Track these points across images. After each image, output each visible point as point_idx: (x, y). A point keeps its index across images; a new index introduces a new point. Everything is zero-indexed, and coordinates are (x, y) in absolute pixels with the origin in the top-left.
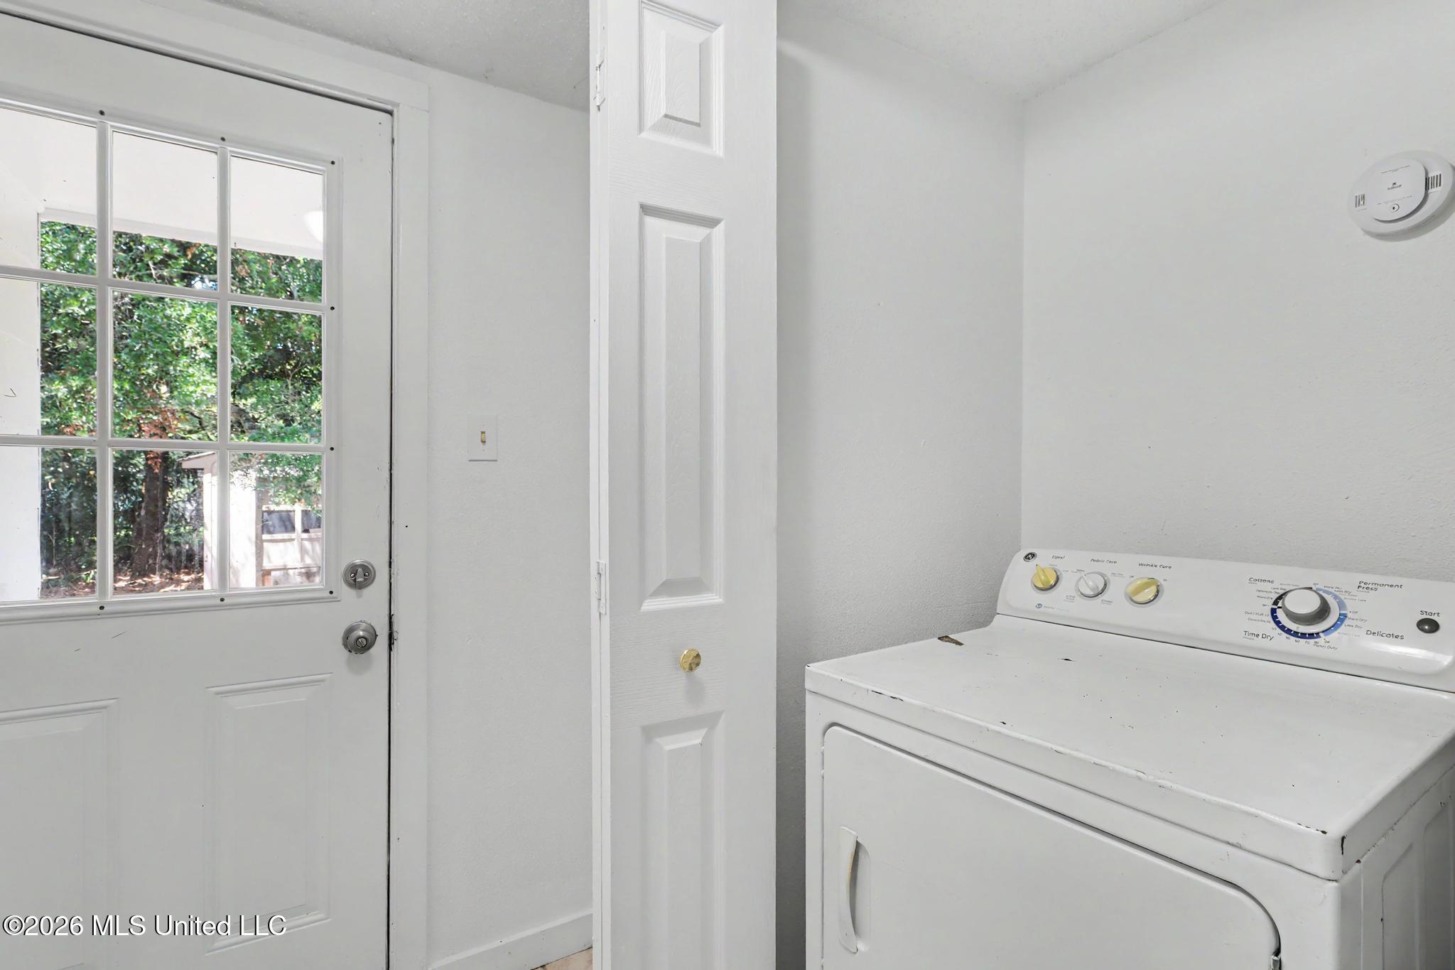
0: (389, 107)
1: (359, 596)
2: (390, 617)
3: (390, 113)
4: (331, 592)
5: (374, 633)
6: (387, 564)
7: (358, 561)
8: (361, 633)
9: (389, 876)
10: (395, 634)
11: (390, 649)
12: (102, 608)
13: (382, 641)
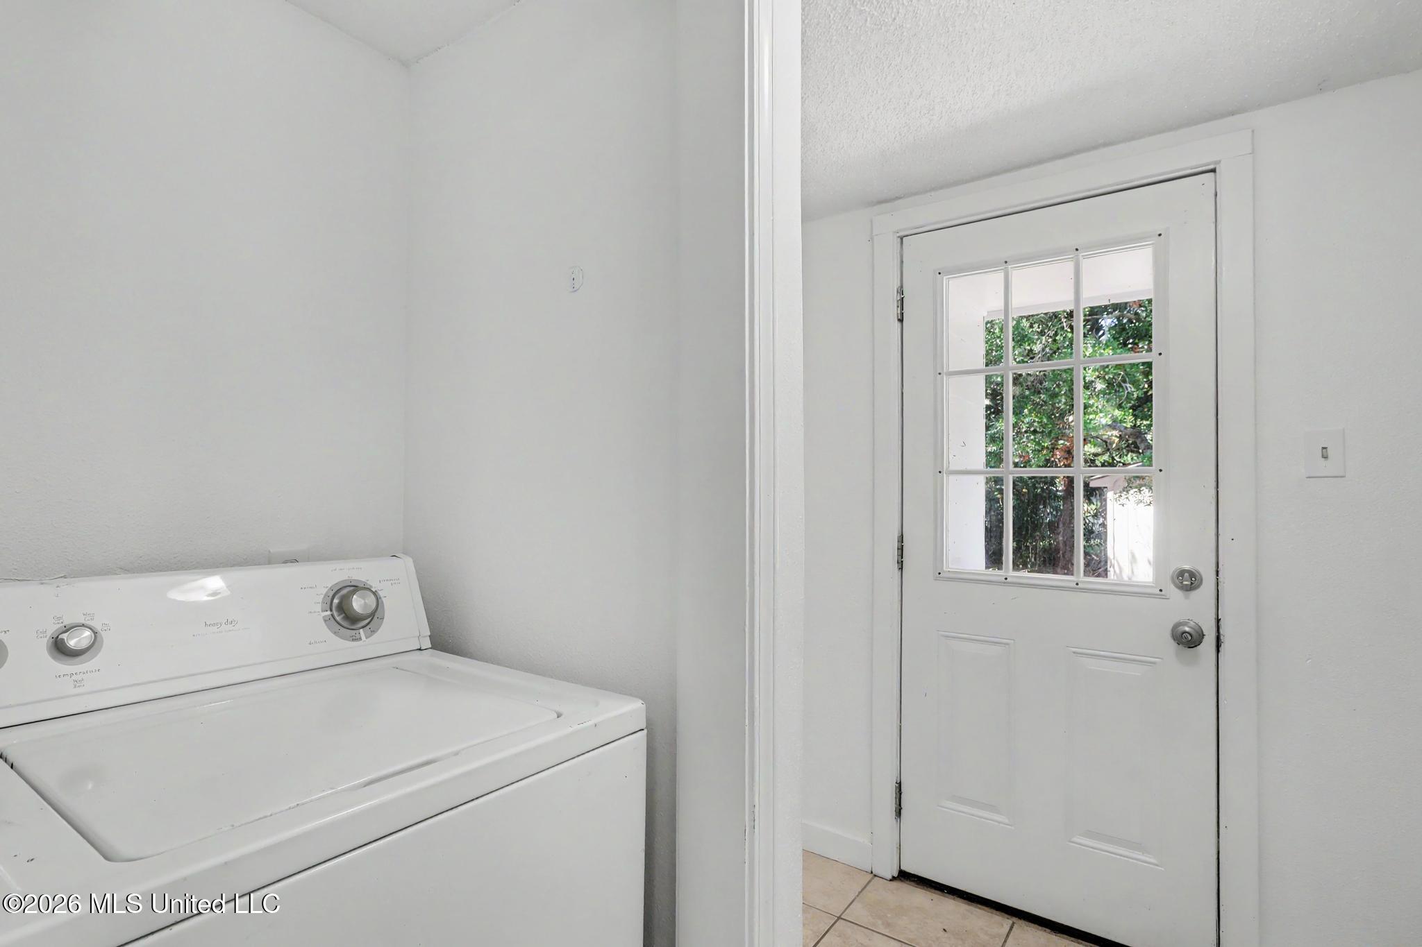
0: (1211, 167)
1: (1187, 598)
2: (1218, 621)
3: (1214, 171)
4: (1161, 590)
5: (1201, 633)
6: (1214, 573)
7: (1187, 567)
8: (1187, 629)
9: (1218, 859)
10: (1222, 637)
11: (1218, 651)
12: (1006, 579)
13: (1209, 640)
